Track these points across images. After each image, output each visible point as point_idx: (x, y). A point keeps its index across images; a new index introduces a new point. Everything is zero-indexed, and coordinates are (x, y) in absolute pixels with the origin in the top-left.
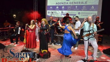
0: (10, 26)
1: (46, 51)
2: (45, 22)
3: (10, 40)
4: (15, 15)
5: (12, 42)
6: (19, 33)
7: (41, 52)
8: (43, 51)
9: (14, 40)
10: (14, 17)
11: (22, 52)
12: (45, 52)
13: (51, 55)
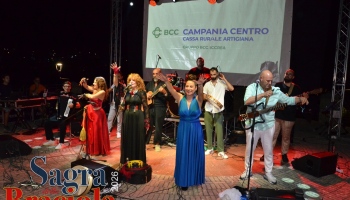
0: (45, 94)
1: (140, 162)
2: (138, 83)
3: (44, 132)
4: (60, 64)
5: (50, 137)
6: (66, 115)
7: (126, 166)
8: (130, 163)
9: (55, 131)
10: (59, 67)
11: (74, 164)
12: (136, 165)
13: (153, 174)
